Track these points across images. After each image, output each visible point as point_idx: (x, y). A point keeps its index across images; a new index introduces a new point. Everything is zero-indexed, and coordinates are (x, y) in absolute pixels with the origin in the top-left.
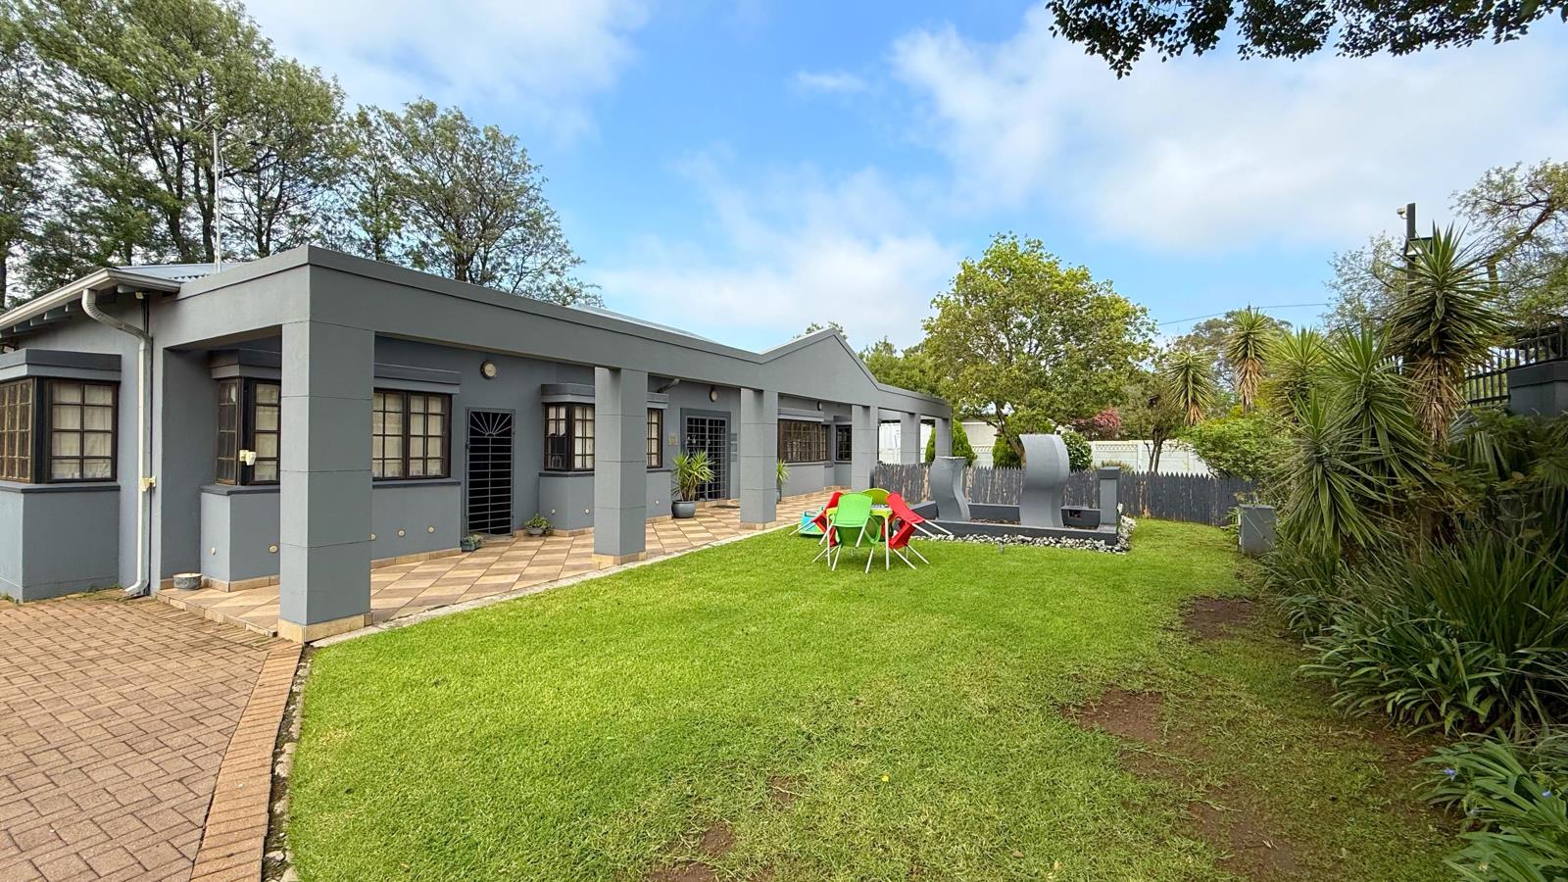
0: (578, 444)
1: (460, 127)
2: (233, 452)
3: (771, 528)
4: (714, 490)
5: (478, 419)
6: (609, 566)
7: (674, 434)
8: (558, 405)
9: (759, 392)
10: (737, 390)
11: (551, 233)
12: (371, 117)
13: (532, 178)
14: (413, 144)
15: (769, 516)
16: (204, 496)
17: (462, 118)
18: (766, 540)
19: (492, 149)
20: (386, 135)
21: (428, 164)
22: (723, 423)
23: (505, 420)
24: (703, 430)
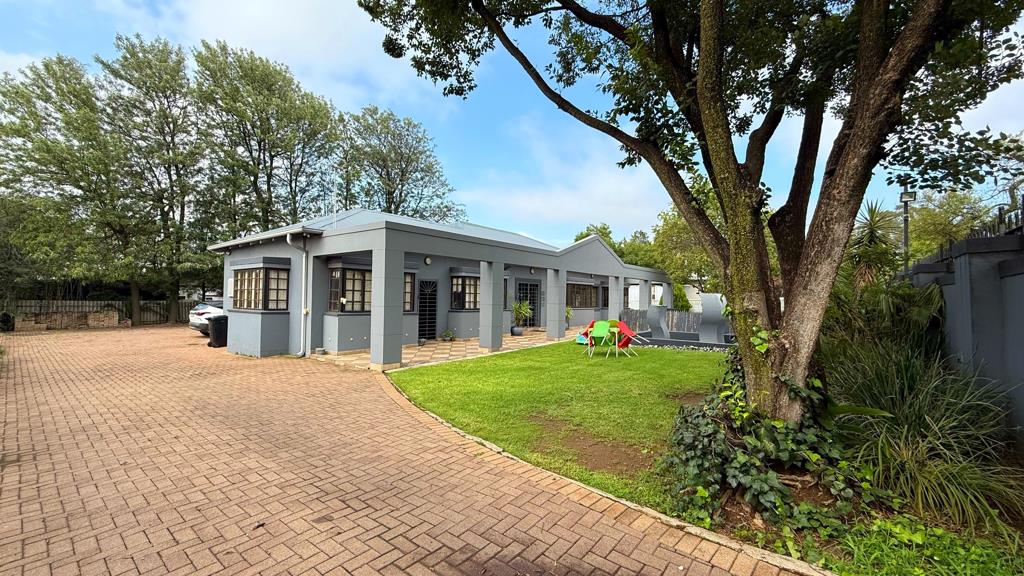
0: (467, 296)
1: (391, 119)
2: (337, 298)
3: (562, 340)
4: (532, 322)
5: (424, 284)
6: (486, 352)
7: (512, 292)
8: (458, 277)
9: (557, 271)
10: (546, 269)
11: (437, 174)
12: (346, 117)
13: (430, 145)
14: (367, 130)
15: (561, 335)
16: (325, 317)
17: (392, 114)
18: (560, 345)
19: (408, 130)
20: (352, 125)
21: (374, 142)
22: (537, 286)
23: (434, 284)
24: (527, 289)
